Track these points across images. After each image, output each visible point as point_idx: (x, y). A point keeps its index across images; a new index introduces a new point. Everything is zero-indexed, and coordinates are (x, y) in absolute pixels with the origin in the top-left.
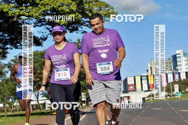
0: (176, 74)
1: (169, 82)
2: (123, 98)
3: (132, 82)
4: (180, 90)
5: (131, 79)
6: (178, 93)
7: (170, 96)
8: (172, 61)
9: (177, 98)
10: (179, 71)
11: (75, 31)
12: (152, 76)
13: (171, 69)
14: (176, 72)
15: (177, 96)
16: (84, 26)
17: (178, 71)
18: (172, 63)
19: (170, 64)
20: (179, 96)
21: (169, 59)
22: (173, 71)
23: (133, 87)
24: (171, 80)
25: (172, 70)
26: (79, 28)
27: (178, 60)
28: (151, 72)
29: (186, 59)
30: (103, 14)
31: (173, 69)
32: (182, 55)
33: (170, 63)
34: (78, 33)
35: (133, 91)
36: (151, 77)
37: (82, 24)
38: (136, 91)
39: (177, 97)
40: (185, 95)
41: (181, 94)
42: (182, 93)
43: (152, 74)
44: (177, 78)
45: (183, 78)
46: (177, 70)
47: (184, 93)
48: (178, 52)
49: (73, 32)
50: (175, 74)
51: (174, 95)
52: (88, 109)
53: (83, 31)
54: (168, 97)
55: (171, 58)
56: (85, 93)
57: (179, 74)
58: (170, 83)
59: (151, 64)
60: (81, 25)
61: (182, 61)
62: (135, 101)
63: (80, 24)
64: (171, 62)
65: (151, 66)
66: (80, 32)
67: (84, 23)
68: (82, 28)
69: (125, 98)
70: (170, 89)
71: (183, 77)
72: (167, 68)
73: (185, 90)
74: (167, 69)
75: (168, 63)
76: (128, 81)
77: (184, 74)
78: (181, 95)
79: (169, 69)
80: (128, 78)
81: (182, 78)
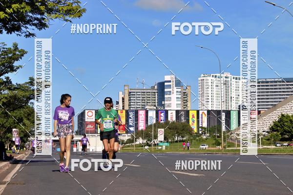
0: (162, 113)
1: (149, 124)
2: (75, 143)
3: (93, 119)
4: (165, 138)
5: (90, 114)
6: (161, 142)
7: (150, 146)
8: (156, 91)
9: (160, 150)
10: (166, 108)
11: (16, 32)
12: (124, 111)
13: (154, 104)
14: (162, 108)
15: (160, 146)
16: (30, 25)
17: (164, 108)
18: (157, 94)
19: (154, 96)
20: (164, 147)
21: (153, 88)
22: (156, 108)
23: (92, 127)
24: (152, 121)
25: (155, 106)
26: (22, 28)
27: (166, 90)
28: (123, 106)
29: (180, 90)
30: (62, 9)
31: (157, 104)
32: (173, 84)
33: (153, 94)
34: (19, 35)
35: (92, 132)
36: (122, 113)
37: (28, 22)
38: (97, 133)
39: (160, 148)
40: (173, 147)
41: (166, 144)
42: (168, 142)
43: (123, 109)
44: (163, 119)
45: (171, 119)
46: (163, 105)
47: (171, 142)
48: (167, 78)
49: (13, 32)
50: (160, 112)
51: (156, 144)
52: (21, 155)
53: (28, 33)
54: (146, 147)
55: (156, 87)
56: (18, 130)
57: (167, 112)
58: (151, 125)
59: (124, 93)
60: (25, 24)
61: (173, 93)
62: (94, 148)
63: (25, 21)
64: (155, 93)
65: (123, 96)
66: (24, 34)
67: (32, 21)
68: (26, 28)
69: (79, 143)
70: (150, 134)
71: (172, 117)
72: (149, 101)
73: (174, 139)
74: (148, 104)
75: (151, 94)
76: (86, 116)
77: (174, 113)
78: (166, 146)
79: (150, 104)
80: (86, 111)
81: (169, 119)
